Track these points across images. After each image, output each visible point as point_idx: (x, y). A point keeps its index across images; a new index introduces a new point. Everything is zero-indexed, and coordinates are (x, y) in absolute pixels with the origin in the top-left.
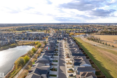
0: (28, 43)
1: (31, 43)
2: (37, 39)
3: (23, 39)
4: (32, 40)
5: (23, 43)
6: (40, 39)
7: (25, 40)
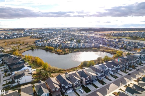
0: (109, 51)
1: (112, 51)
2: (124, 49)
3: (108, 46)
4: (117, 48)
5: (105, 49)
6: (127, 49)
7: (110, 47)
